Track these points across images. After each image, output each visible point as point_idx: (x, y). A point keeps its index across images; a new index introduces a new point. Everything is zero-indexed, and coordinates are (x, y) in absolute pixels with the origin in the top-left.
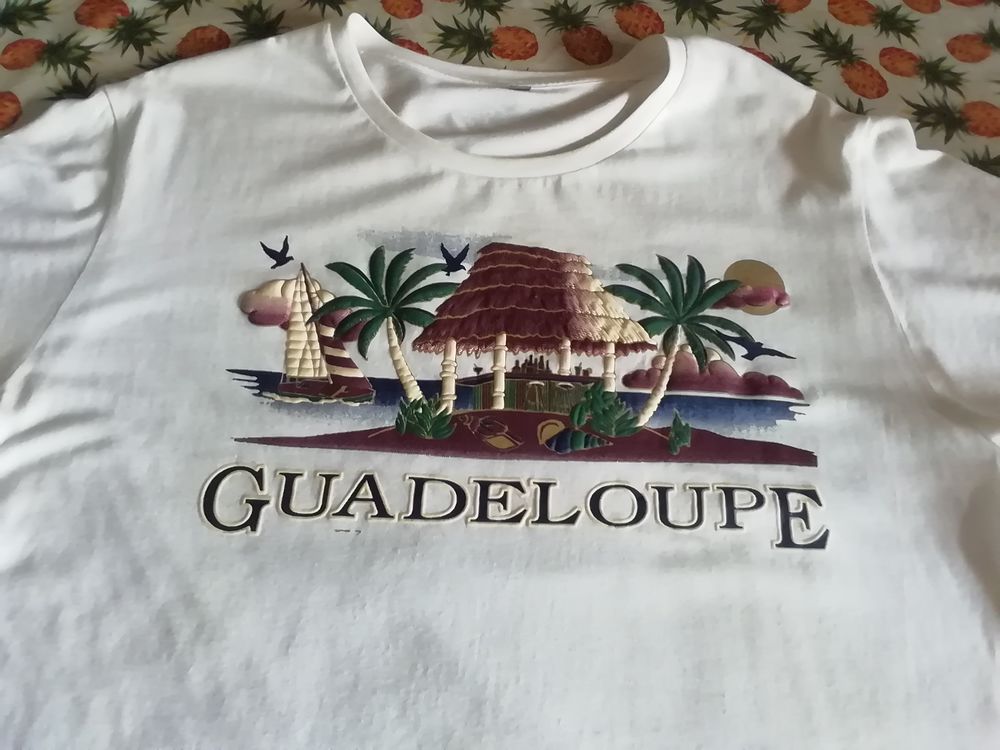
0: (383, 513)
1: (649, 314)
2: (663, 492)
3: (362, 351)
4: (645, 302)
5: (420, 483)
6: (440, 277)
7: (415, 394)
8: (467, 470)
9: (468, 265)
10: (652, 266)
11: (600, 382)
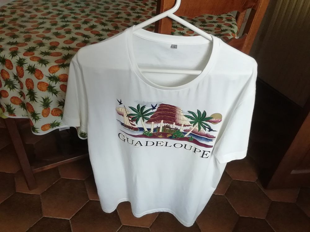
0: (141, 145)
2: (186, 145)
3: (137, 123)
4: (191, 119)
5: (147, 142)
6: (151, 111)
7: (146, 130)
11: (179, 130)
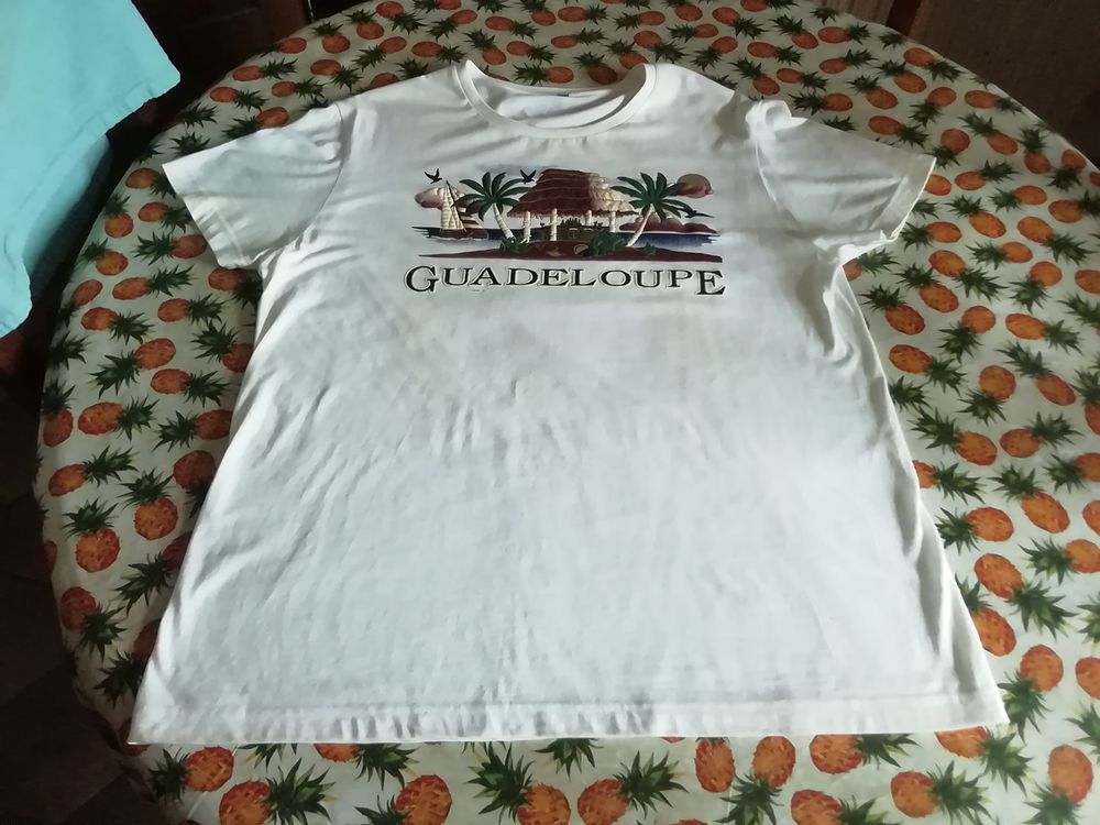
0: (495, 282)
1: (635, 199)
2: (639, 273)
3: (481, 217)
4: (632, 193)
5: (514, 271)
6: (521, 184)
7: (510, 235)
8: (538, 265)
9: (535, 179)
10: (638, 178)
11: (608, 228)
